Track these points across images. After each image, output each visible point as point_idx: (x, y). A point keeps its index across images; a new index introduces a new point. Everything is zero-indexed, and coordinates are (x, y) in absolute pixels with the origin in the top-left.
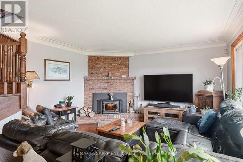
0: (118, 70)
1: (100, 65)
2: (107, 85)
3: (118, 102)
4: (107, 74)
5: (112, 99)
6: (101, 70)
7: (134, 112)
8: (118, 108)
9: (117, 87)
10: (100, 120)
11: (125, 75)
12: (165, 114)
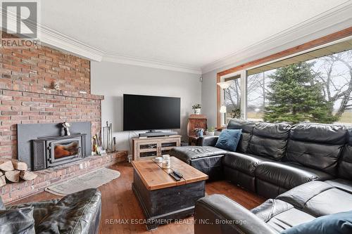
0: (72, 80)
1: (29, 61)
2: (51, 106)
3: (79, 139)
4: (48, 84)
5: (69, 134)
6: (34, 73)
7: (105, 151)
8: (80, 150)
9: (73, 111)
10: (48, 183)
11: (84, 90)
12: (162, 144)
